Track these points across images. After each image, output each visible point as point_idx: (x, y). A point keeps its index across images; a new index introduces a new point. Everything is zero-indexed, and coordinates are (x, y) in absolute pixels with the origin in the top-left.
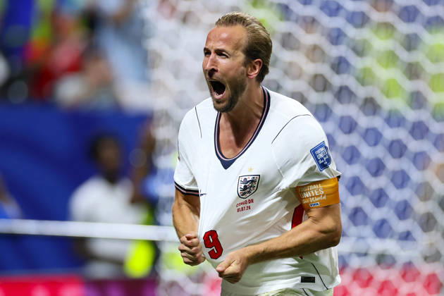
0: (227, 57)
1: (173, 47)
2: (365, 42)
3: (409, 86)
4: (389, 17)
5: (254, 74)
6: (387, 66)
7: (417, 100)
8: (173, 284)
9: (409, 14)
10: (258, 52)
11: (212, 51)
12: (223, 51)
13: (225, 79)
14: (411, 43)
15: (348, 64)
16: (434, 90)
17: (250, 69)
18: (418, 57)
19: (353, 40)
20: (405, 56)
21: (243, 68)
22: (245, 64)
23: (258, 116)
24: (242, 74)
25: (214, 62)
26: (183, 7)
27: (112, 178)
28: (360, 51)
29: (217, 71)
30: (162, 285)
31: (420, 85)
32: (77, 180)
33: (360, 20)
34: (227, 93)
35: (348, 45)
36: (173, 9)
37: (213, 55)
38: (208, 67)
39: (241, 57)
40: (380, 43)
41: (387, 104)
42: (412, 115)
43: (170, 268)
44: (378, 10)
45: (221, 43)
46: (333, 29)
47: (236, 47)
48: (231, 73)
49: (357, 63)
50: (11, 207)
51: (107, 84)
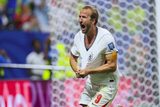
0: (86, 18)
1: (55, 14)
2: (110, 13)
3: (123, 25)
4: (117, 6)
5: (93, 23)
6: (116, 20)
7: (125, 29)
8: (56, 82)
9: (123, 5)
10: (94, 16)
11: (81, 16)
12: (84, 16)
13: (85, 24)
14: (123, 13)
15: (106, 19)
16: (130, 27)
17: (92, 21)
18: (125, 17)
19: (107, 12)
20: (122, 17)
21: (90, 21)
22: (91, 20)
23: (95, 35)
24: (90, 23)
25: (82, 20)
26: (59, 2)
27: (38, 52)
28: (109, 15)
29: (83, 22)
30: (53, 82)
31: (126, 25)
32: (28, 52)
33: (109, 6)
34: (86, 28)
35: (106, 14)
36: (56, 3)
37: (82, 18)
38: (80, 21)
39: (90, 18)
40: (115, 13)
41: (117, 30)
42: (124, 34)
43: (55, 77)
44: (114, 4)
45: (84, 14)
46: (101, 9)
47: (88, 15)
48: (87, 23)
49: (108, 19)
50: (9, 60)
51: (37, 24)
